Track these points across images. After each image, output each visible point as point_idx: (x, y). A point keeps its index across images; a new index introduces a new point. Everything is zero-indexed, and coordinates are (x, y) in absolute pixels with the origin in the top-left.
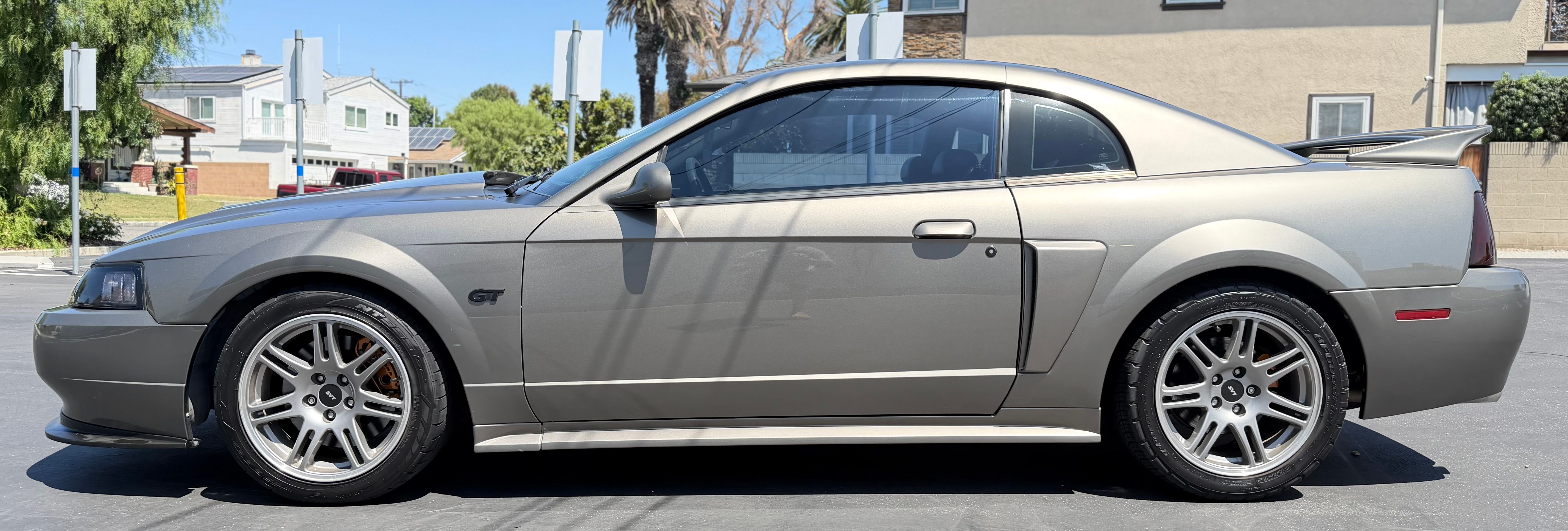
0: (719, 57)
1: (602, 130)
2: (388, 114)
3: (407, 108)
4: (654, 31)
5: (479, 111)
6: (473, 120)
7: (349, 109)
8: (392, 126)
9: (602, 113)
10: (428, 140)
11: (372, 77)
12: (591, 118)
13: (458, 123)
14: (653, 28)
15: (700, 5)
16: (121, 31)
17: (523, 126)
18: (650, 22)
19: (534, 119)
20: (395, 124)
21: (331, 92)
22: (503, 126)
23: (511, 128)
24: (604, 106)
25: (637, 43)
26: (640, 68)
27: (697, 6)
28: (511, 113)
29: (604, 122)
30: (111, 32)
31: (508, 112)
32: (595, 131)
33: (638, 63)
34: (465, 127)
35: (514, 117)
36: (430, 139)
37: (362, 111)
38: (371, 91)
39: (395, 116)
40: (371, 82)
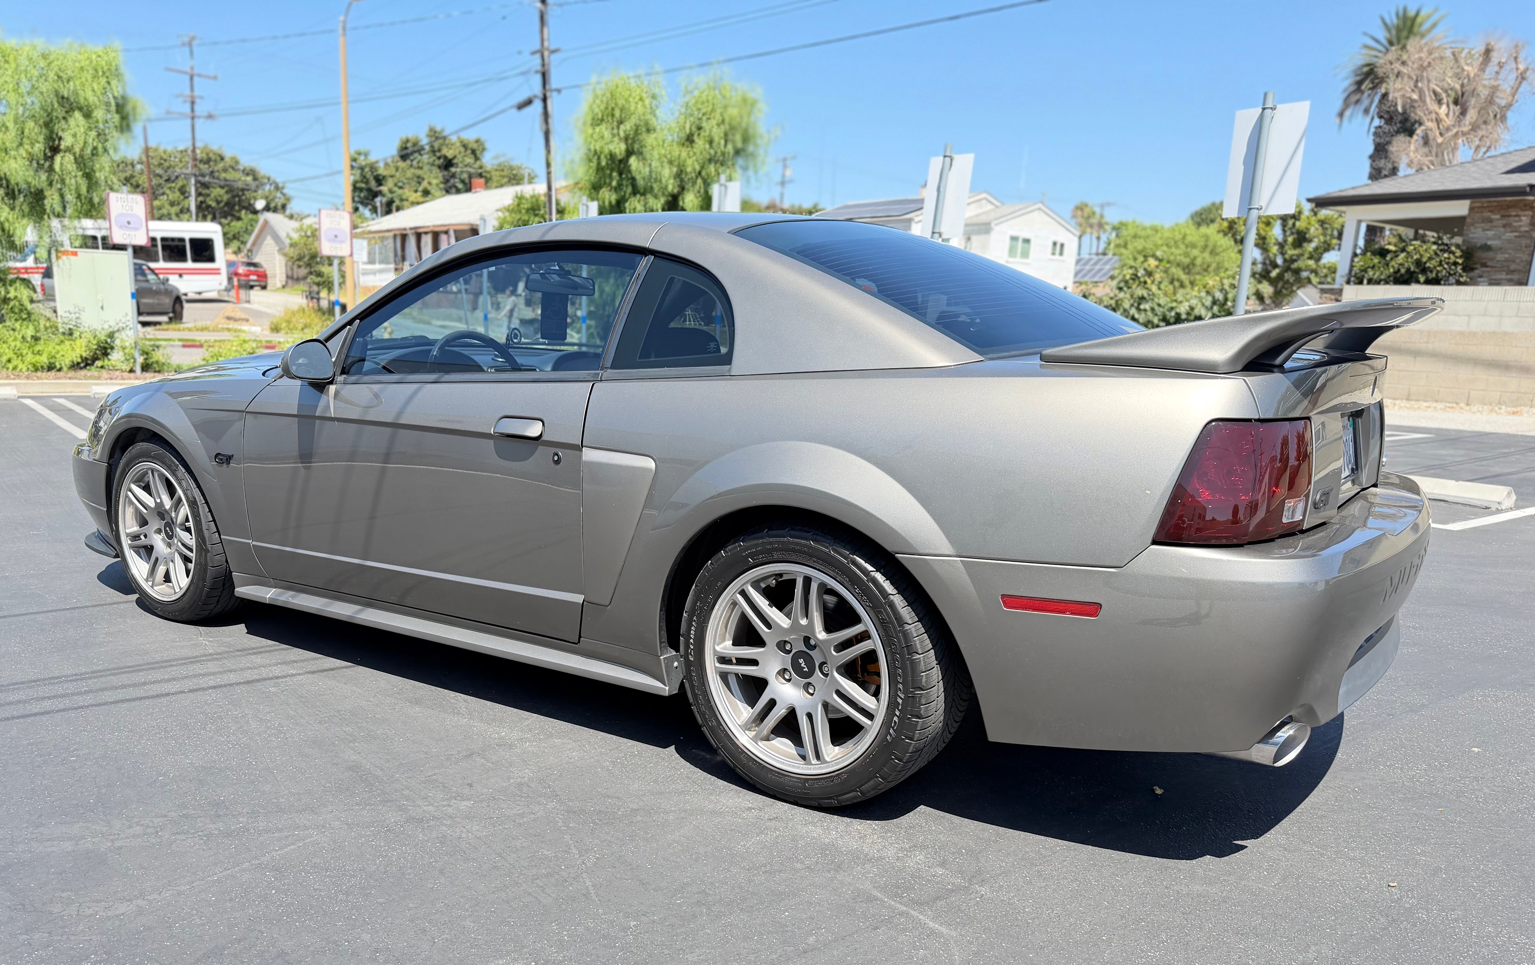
0: (1440, 155)
1: (1302, 255)
2: (1055, 244)
3: (1074, 235)
4: (1400, 122)
5: (1148, 237)
6: (1140, 247)
7: (1014, 239)
8: (1057, 257)
9: (1305, 233)
10: (1100, 270)
11: (1042, 203)
12: (1290, 239)
13: (1123, 251)
14: (1400, 118)
15: (1420, 84)
16: (682, 180)
17: (1195, 252)
18: (1397, 110)
19: (1210, 244)
20: (1061, 254)
21: (996, 222)
22: (1172, 254)
23: (1180, 255)
24: (1309, 224)
25: (1374, 140)
26: (1374, 172)
27: (1416, 86)
28: (1184, 237)
29: (1305, 245)
30: (672, 181)
31: (1181, 237)
32: (1293, 255)
33: (1372, 166)
34: (1131, 256)
35: (1186, 242)
36: (1092, 270)
37: (1027, 241)
38: (1038, 217)
39: (1062, 245)
40: (1040, 209)
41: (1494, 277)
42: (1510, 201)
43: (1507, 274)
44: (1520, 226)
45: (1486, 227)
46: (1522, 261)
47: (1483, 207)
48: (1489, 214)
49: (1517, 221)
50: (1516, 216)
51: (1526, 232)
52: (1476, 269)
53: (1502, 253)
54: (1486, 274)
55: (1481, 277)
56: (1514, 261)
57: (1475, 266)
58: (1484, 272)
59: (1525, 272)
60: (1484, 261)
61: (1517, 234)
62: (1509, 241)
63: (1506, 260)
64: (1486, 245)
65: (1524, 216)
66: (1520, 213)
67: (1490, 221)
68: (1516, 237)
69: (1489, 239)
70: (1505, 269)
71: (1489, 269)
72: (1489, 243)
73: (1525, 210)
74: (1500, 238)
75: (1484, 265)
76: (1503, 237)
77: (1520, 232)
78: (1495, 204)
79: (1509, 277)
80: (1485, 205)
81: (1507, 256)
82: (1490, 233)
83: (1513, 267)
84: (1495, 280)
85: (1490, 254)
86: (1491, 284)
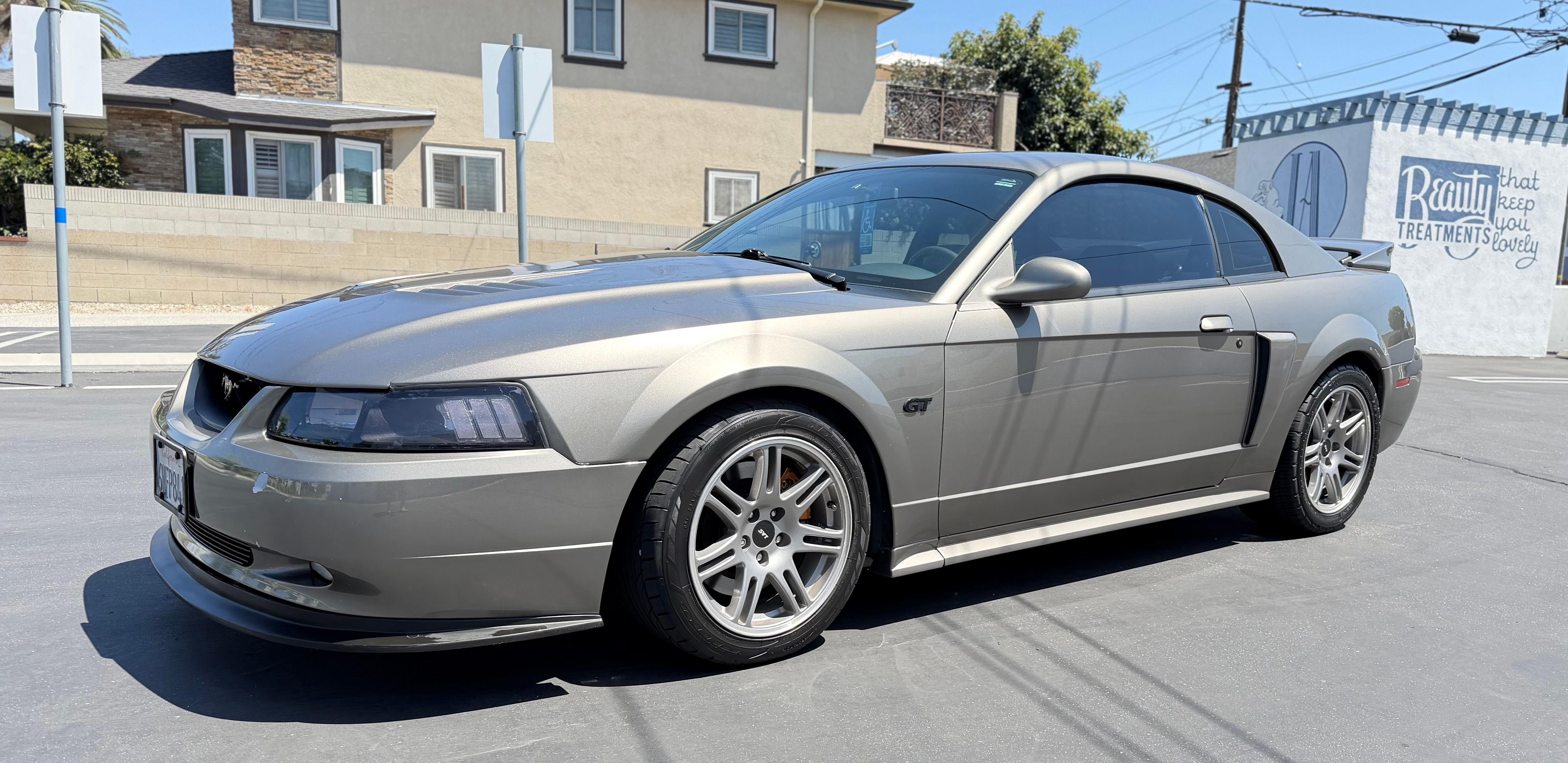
41: (149, 183)
42: (148, 111)
43: (162, 181)
44: (164, 136)
45: (130, 134)
46: (174, 169)
47: (120, 114)
48: (130, 121)
49: (159, 132)
50: (158, 126)
51: (171, 142)
52: (130, 174)
53: (153, 160)
54: (141, 180)
55: (136, 182)
56: (166, 169)
57: (128, 171)
58: (139, 177)
59: (180, 180)
60: (136, 167)
61: (162, 143)
62: (156, 149)
63: (158, 167)
64: (133, 151)
65: (165, 127)
66: (160, 124)
67: (133, 129)
68: (161, 146)
69: (135, 145)
70: (159, 176)
71: (143, 175)
72: (137, 149)
73: (165, 122)
74: (146, 145)
75: (137, 171)
76: (149, 145)
77: (165, 142)
78: (133, 112)
79: (165, 183)
80: (123, 112)
81: (158, 163)
82: (136, 140)
83: (166, 175)
84: (152, 185)
85: (140, 161)
86: (148, 189)
